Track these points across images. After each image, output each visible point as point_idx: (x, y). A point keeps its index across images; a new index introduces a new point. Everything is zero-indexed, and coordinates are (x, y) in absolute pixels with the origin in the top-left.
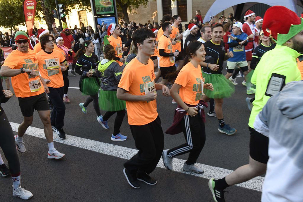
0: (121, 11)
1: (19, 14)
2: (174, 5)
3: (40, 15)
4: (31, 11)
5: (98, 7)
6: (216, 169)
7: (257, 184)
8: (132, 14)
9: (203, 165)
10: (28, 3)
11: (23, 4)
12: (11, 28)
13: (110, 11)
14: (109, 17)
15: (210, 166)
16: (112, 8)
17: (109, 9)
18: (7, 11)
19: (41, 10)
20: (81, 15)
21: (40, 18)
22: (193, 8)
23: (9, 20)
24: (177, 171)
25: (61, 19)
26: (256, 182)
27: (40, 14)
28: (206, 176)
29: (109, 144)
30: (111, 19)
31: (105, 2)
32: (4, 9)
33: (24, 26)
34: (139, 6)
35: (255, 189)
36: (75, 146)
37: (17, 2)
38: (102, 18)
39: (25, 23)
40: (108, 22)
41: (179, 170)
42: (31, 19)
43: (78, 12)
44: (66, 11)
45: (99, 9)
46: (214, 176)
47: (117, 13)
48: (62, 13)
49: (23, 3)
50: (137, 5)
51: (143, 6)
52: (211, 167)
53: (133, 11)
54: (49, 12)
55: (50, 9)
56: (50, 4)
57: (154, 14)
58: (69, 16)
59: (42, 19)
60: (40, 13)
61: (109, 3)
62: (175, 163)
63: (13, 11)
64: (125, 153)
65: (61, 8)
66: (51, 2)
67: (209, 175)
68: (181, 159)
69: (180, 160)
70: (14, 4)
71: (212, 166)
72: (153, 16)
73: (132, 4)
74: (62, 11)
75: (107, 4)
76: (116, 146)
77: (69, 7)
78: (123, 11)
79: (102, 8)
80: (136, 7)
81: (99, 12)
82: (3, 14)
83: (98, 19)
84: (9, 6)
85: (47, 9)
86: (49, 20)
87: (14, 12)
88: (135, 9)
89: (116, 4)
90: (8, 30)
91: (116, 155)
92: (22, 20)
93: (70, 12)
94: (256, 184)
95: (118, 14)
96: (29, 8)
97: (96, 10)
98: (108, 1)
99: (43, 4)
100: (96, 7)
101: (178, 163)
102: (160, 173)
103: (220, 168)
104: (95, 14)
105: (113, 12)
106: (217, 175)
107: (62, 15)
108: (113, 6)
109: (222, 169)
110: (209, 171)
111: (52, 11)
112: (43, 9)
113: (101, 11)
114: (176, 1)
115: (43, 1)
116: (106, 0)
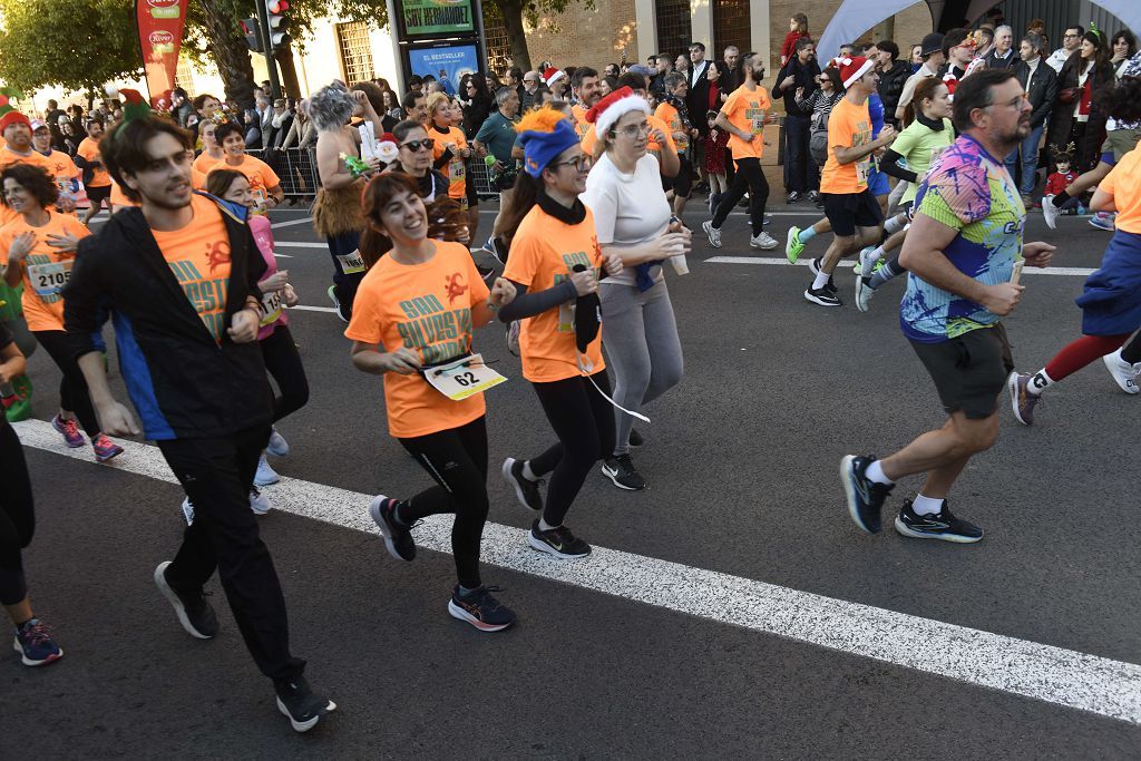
0: (498, 23)
1: (118, 36)
3: (196, 39)
4: (165, 24)
5: (411, 7)
6: (863, 611)
7: (1021, 669)
8: (540, 37)
9: (812, 595)
12: (91, 89)
13: (459, 23)
14: (453, 44)
15: (838, 601)
16: (464, 9)
17: (455, 14)
18: (77, 26)
19: (200, 21)
20: (348, 38)
21: (198, 52)
22: (772, 7)
23: (83, 61)
24: (715, 616)
25: (273, 52)
26: (1020, 662)
27: (194, 36)
28: (824, 637)
30: (463, 55)
32: (65, 17)
33: (138, 80)
35: (1013, 691)
36: (328, 520)
38: (431, 50)
39: (141, 70)
40: (449, 64)
41: (722, 615)
42: (161, 56)
43: (338, 30)
44: (291, 26)
45: (413, 12)
46: (855, 639)
47: (482, 30)
48: (276, 30)
51: (583, 3)
52: (843, 603)
53: (544, 23)
54: (229, 28)
55: (235, 17)
57: (625, 35)
58: (303, 42)
59: (203, 57)
60: (198, 32)
62: (706, 589)
63: (98, 24)
64: (517, 550)
65: (274, 14)
67: (835, 635)
68: (729, 573)
69: (723, 576)
71: (846, 602)
72: (621, 42)
74: (277, 25)
77: (302, 10)
78: (507, 24)
79: (427, 10)
80: (555, 7)
81: (416, 25)
82: (62, 37)
83: (411, 52)
84: (81, 7)
85: (221, 17)
86: (231, 59)
87: (100, 29)
88: (553, 16)
90: (78, 96)
92: (132, 58)
93: (308, 27)
94: (1019, 670)
95: (487, 35)
96: (158, 13)
97: (407, 19)
100: (405, 7)
101: (716, 587)
103: (879, 609)
104: (401, 33)
105: (467, 26)
106: (867, 633)
107: (278, 39)
108: (468, 3)
109: (884, 612)
110: (835, 619)
111: (241, 22)
112: (209, 20)
113: (423, 21)
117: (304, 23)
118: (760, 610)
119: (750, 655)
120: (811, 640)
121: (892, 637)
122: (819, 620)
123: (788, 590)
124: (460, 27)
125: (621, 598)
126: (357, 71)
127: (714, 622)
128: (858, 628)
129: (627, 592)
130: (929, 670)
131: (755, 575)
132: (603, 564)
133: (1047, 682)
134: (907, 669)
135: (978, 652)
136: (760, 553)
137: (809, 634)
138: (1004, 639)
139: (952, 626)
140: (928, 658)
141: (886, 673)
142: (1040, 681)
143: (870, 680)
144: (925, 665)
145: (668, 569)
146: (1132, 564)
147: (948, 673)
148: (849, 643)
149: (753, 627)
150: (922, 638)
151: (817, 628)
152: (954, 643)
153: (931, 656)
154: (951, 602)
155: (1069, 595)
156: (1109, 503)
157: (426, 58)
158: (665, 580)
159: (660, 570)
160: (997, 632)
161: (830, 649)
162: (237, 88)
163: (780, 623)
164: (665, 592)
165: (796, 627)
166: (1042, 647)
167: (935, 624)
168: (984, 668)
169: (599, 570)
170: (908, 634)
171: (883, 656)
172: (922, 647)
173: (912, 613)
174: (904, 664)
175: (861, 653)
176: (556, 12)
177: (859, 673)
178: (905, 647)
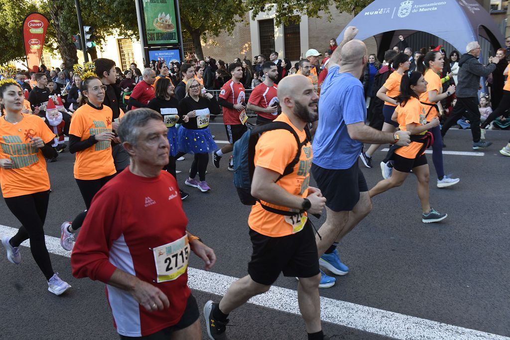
0: (190, 41)
1: (15, 41)
2: (278, 33)
3: (52, 44)
4: (36, 36)
5: (150, 32)
6: (343, 304)
8: (209, 47)
10: (33, 23)
11: (23, 24)
13: (171, 40)
14: (169, 49)
15: (332, 300)
16: (174, 34)
17: (170, 36)
19: (54, 35)
20: (123, 46)
21: (53, 50)
22: (310, 38)
24: (275, 308)
25: (87, 50)
26: (412, 327)
27: (52, 42)
28: (325, 317)
30: (173, 53)
31: (162, 25)
33: (24, 61)
34: (220, 32)
37: (12, 22)
38: (159, 51)
39: (25, 57)
40: (167, 58)
41: (279, 307)
43: (118, 41)
44: (96, 38)
45: (152, 34)
46: (338, 319)
47: (182, 43)
48: (89, 40)
50: (217, 31)
51: (228, 33)
53: (210, 42)
54: (66, 39)
55: (69, 34)
56: (69, 26)
57: (246, 48)
58: (102, 46)
59: (55, 52)
60: (53, 40)
61: (169, 25)
62: (272, 295)
65: (88, 33)
66: (71, 23)
67: (330, 316)
68: (283, 287)
69: (280, 288)
70: (8, 24)
71: (335, 300)
72: (244, 51)
73: (208, 30)
74: (89, 38)
75: (166, 28)
77: (102, 32)
78: (193, 41)
79: (158, 34)
80: (215, 34)
81: (152, 40)
83: (149, 52)
85: (63, 34)
86: (67, 53)
87: (6, 37)
88: (214, 38)
89: (182, 28)
92: (21, 51)
93: (104, 40)
94: (412, 331)
95: (184, 45)
96: (33, 31)
97: (148, 37)
98: (167, 23)
99: (58, 25)
100: (147, 32)
101: (276, 293)
102: (245, 311)
103: (350, 303)
104: (145, 43)
105: (176, 41)
106: (344, 314)
107: (89, 45)
108: (176, 31)
109: (352, 304)
110: (330, 308)
111: (73, 37)
112: (58, 34)
113: (155, 38)
114: (282, 26)
115: (58, 20)
116: (165, 22)
117: (102, 38)
119: (291, 326)
121: (355, 316)
124: (172, 41)
126: (127, 60)
127: (273, 311)
128: (340, 312)
130: (372, 332)
132: (225, 283)
133: (424, 336)
134: (362, 331)
135: (394, 323)
138: (405, 316)
139: (382, 311)
140: (371, 326)
141: (352, 333)
142: (421, 336)
143: (345, 337)
144: (370, 329)
146: (461, 281)
147: (380, 333)
148: (336, 319)
149: (293, 312)
150: (369, 317)
152: (383, 318)
153: (373, 325)
154: (382, 299)
155: (434, 296)
156: (451, 254)
157: (156, 54)
160: (402, 313)
161: (327, 323)
162: (70, 65)
166: (422, 320)
167: (375, 310)
168: (396, 330)
169: (223, 286)
170: (363, 315)
171: (351, 325)
172: (369, 321)
173: (365, 305)
174: (361, 329)
175: (342, 324)
176: (215, 36)
177: (340, 333)
178: (361, 321)
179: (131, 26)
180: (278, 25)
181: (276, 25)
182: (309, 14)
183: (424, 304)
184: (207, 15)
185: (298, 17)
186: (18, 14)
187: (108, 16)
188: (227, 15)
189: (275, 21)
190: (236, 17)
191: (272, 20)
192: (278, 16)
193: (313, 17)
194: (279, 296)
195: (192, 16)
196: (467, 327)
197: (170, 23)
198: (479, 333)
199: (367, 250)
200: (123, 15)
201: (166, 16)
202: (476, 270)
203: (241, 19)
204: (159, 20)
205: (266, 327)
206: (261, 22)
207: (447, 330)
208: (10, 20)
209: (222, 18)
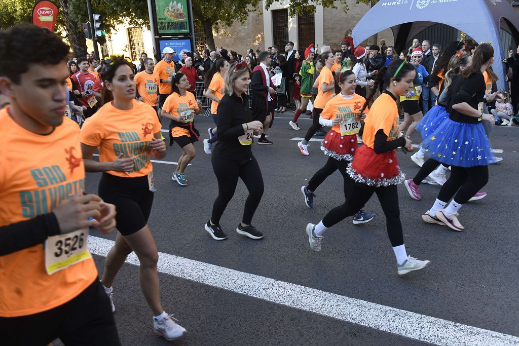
0: (201, 30)
2: (292, 23)
3: (61, 32)
5: (160, 21)
6: (355, 302)
7: (426, 330)
8: (220, 38)
9: (332, 294)
10: (43, 10)
13: (183, 29)
14: (180, 39)
15: (344, 297)
16: (185, 23)
17: (181, 25)
19: (63, 23)
20: (133, 35)
22: (324, 29)
24: (286, 304)
25: (96, 39)
26: (426, 326)
27: (60, 30)
28: (337, 314)
29: (167, 255)
30: (184, 43)
31: (173, 14)
34: (232, 22)
35: (422, 340)
37: (21, 9)
38: (170, 41)
40: (178, 48)
41: (290, 303)
43: (128, 30)
44: (106, 27)
45: (162, 23)
46: (351, 315)
47: (193, 33)
48: (98, 29)
49: (33, 11)
50: (229, 20)
51: (240, 23)
52: (346, 298)
53: (222, 32)
54: (76, 28)
55: (79, 22)
56: (79, 14)
57: (259, 38)
58: (111, 35)
60: (62, 28)
61: (181, 14)
62: (283, 291)
64: (195, 271)
65: (97, 21)
66: (80, 11)
67: (342, 313)
68: (294, 283)
69: (291, 285)
70: (16, 11)
72: (257, 41)
73: (220, 19)
74: (99, 26)
75: (177, 17)
76: (180, 258)
77: (111, 20)
78: (205, 31)
79: (169, 23)
80: (227, 24)
81: (163, 29)
83: (161, 42)
84: (6, 15)
85: (72, 22)
88: (226, 28)
89: (193, 18)
91: (179, 275)
93: (114, 29)
95: (196, 35)
96: (43, 19)
97: (159, 26)
98: (178, 12)
99: (67, 13)
100: (158, 21)
101: (288, 290)
103: (363, 301)
104: (156, 32)
105: (187, 31)
106: (357, 312)
107: (99, 33)
108: (185, 19)
110: (342, 305)
111: (82, 25)
112: (67, 23)
113: (166, 29)
114: (296, 17)
115: (67, 7)
116: (176, 11)
117: (112, 26)
118: (308, 301)
119: (302, 322)
120: (331, 315)
121: (368, 314)
122: (335, 306)
123: (321, 291)
124: (183, 31)
125: (243, 295)
126: (137, 49)
127: (284, 307)
128: (353, 310)
129: (246, 292)
130: (384, 330)
131: (306, 285)
132: (236, 279)
133: (438, 336)
134: (374, 329)
135: (407, 322)
136: (309, 274)
137: (330, 312)
138: (419, 315)
139: (395, 309)
140: (384, 324)
141: (365, 331)
142: (435, 336)
143: (358, 334)
144: (383, 328)
145: (265, 281)
146: (477, 281)
147: (393, 332)
148: (348, 317)
149: (304, 309)
150: (381, 315)
151: (334, 310)
152: (396, 317)
153: (386, 323)
154: (395, 298)
155: (449, 295)
156: (467, 253)
158: (264, 286)
159: (262, 281)
160: (416, 312)
161: (339, 320)
162: (79, 54)
163: (316, 307)
164: (264, 292)
165: (324, 309)
166: (436, 319)
167: (388, 308)
168: (410, 329)
169: (233, 281)
170: (375, 313)
171: (363, 323)
172: (382, 319)
173: (378, 303)
174: (373, 327)
175: (354, 322)
176: (227, 26)
177: (352, 331)
178: (373, 319)
179: (142, 15)
180: (292, 16)
181: (290, 15)
182: (325, 4)
183: (438, 303)
184: (219, 5)
185: (313, 8)
186: (27, 1)
187: (118, 4)
188: (240, 4)
189: (289, 11)
190: (249, 7)
191: (286, 10)
192: (292, 6)
193: (328, 7)
194: (290, 292)
195: (204, 5)
196: (482, 328)
197: (182, 12)
198: (494, 333)
199: (380, 247)
200: (134, 3)
201: (177, 4)
202: (492, 269)
203: (254, 9)
204: (170, 9)
205: (277, 323)
206: (274, 12)
207: (461, 330)
208: (19, 7)
209: (234, 8)
